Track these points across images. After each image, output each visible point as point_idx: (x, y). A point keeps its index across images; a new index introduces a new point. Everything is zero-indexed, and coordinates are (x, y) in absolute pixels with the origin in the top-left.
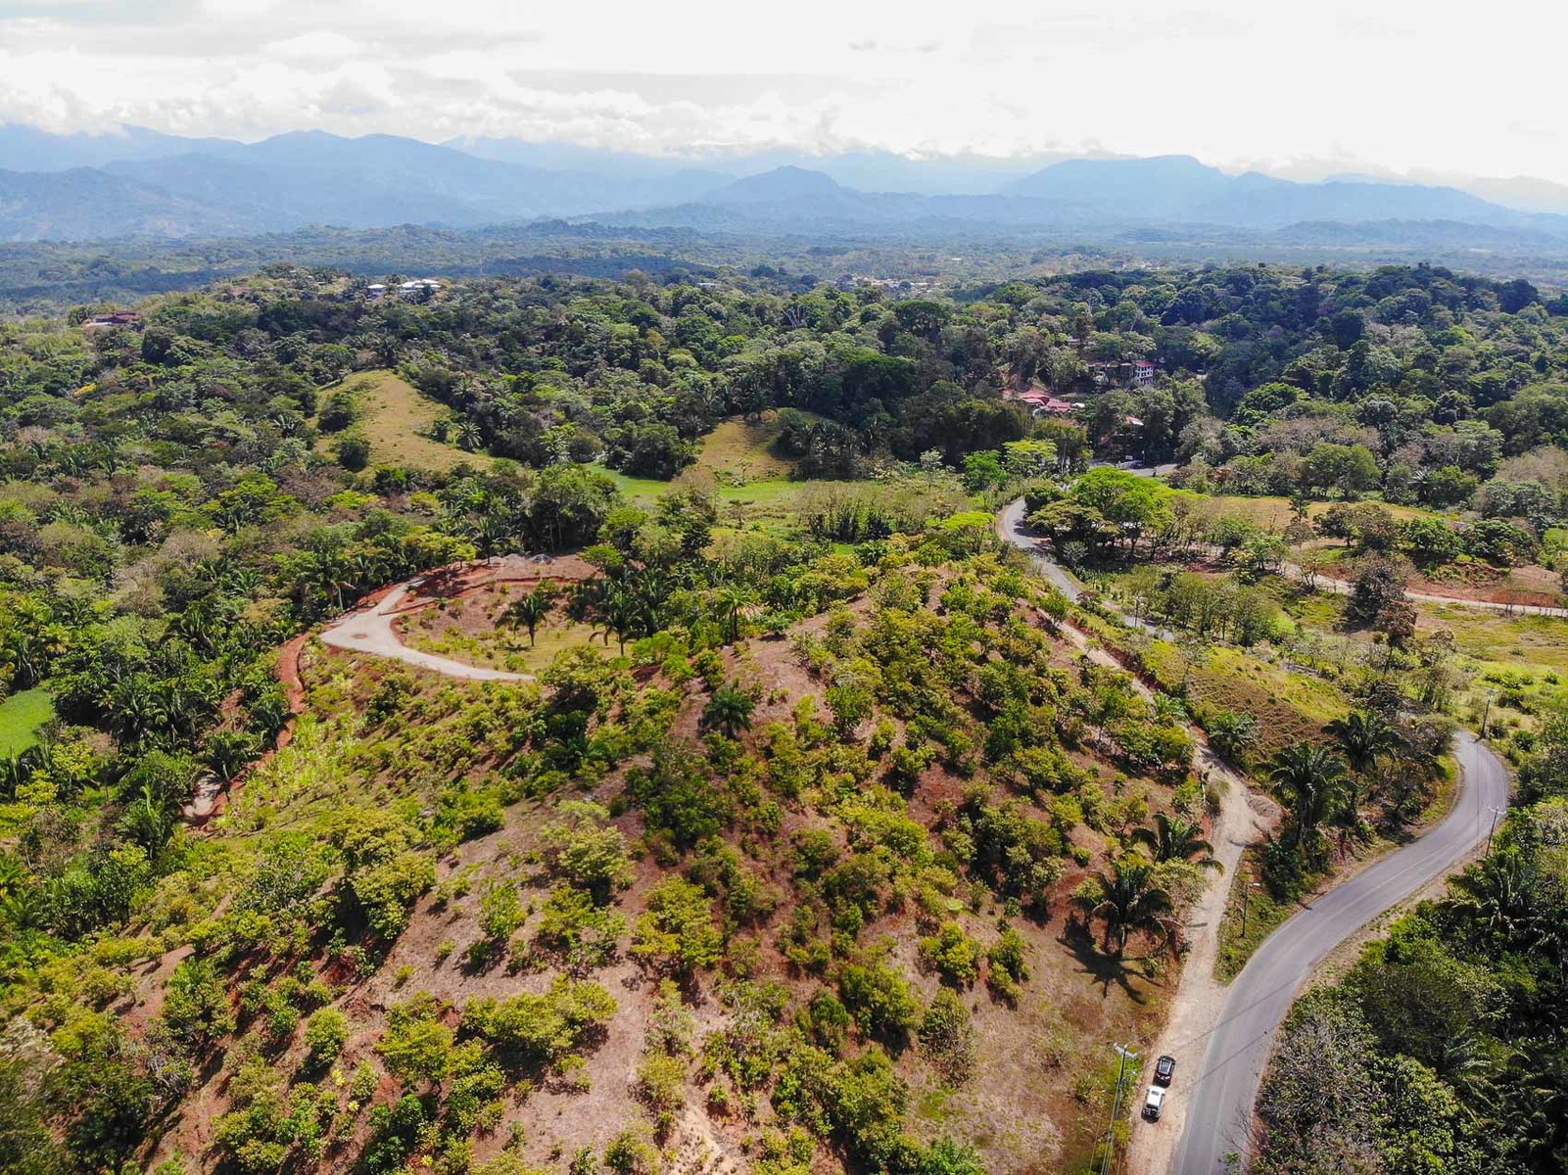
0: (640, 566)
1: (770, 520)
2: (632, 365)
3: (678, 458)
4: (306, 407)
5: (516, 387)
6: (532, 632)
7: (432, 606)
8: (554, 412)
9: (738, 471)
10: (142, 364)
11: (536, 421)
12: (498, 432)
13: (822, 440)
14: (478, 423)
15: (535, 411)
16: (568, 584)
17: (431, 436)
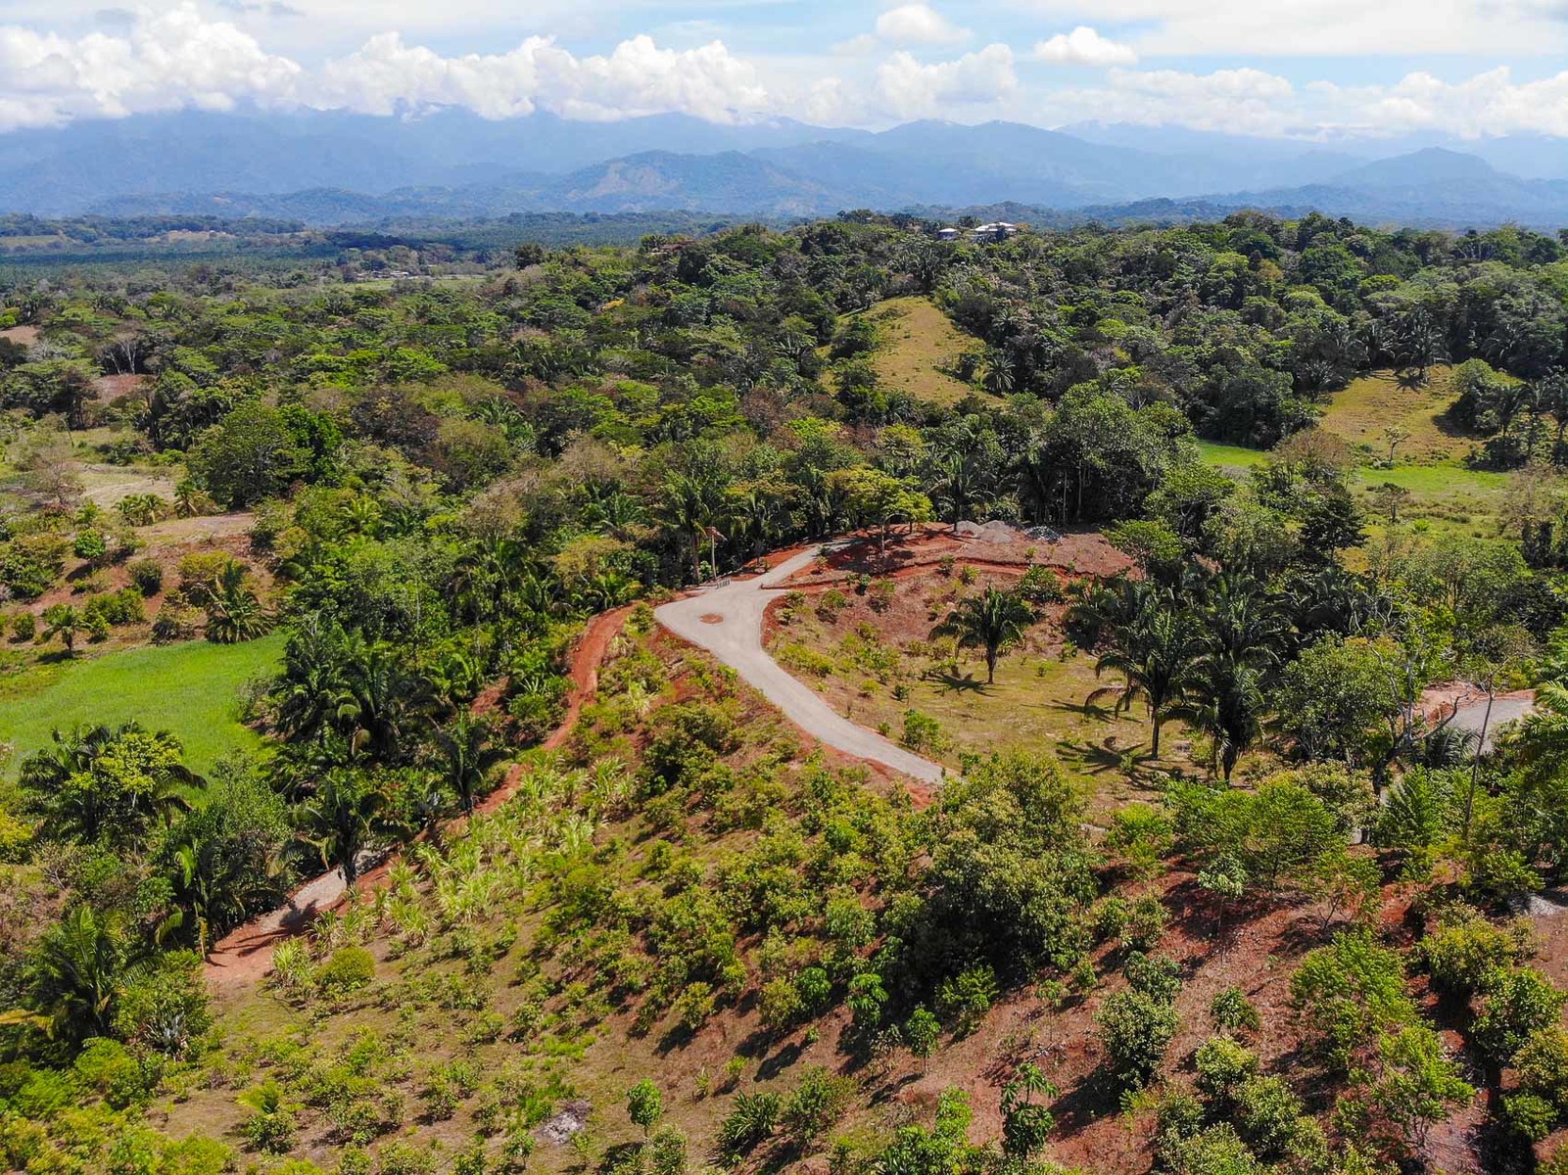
0: (1213, 566)
1: (1442, 524)
2: (1234, 303)
3: (1289, 418)
4: (821, 333)
5: (1073, 319)
6: (990, 659)
7: (844, 586)
8: (1116, 350)
9: (1383, 446)
10: (675, 283)
11: (1090, 362)
12: (1038, 373)
13: (1530, 411)
14: (1014, 359)
15: (1091, 349)
16: (1077, 581)
17: (954, 374)
